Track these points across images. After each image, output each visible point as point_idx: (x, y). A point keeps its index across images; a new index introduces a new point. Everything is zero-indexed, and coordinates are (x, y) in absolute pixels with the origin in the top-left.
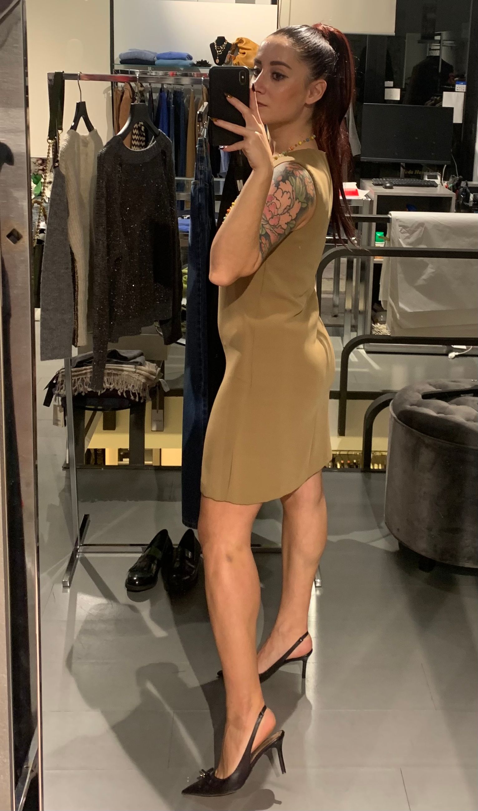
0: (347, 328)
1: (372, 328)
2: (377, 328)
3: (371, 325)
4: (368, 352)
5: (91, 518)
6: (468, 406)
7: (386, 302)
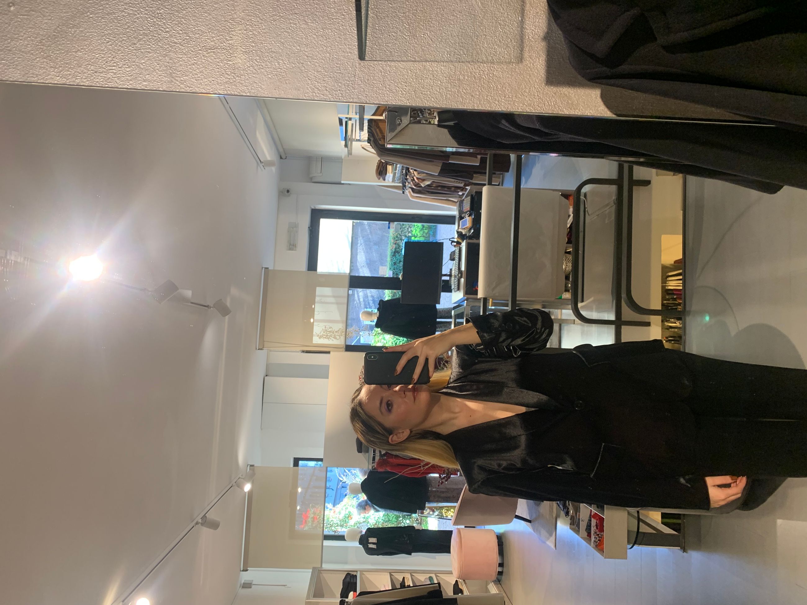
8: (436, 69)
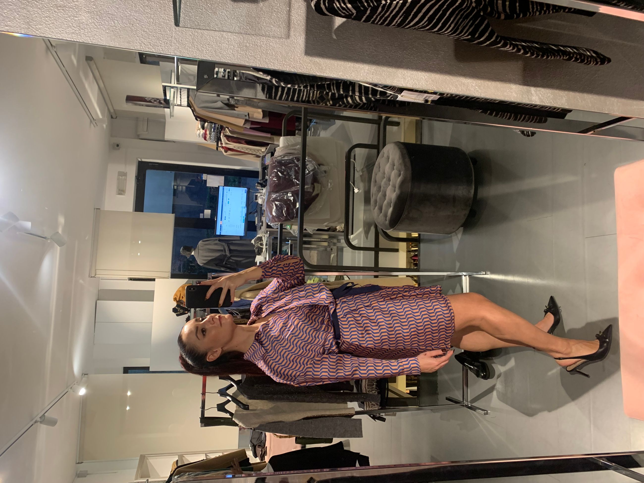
0: (338, 245)
1: (339, 231)
2: (339, 228)
3: (338, 232)
4: (352, 234)
5: (448, 396)
6: (386, 190)
7: (326, 226)
8: (230, 37)
